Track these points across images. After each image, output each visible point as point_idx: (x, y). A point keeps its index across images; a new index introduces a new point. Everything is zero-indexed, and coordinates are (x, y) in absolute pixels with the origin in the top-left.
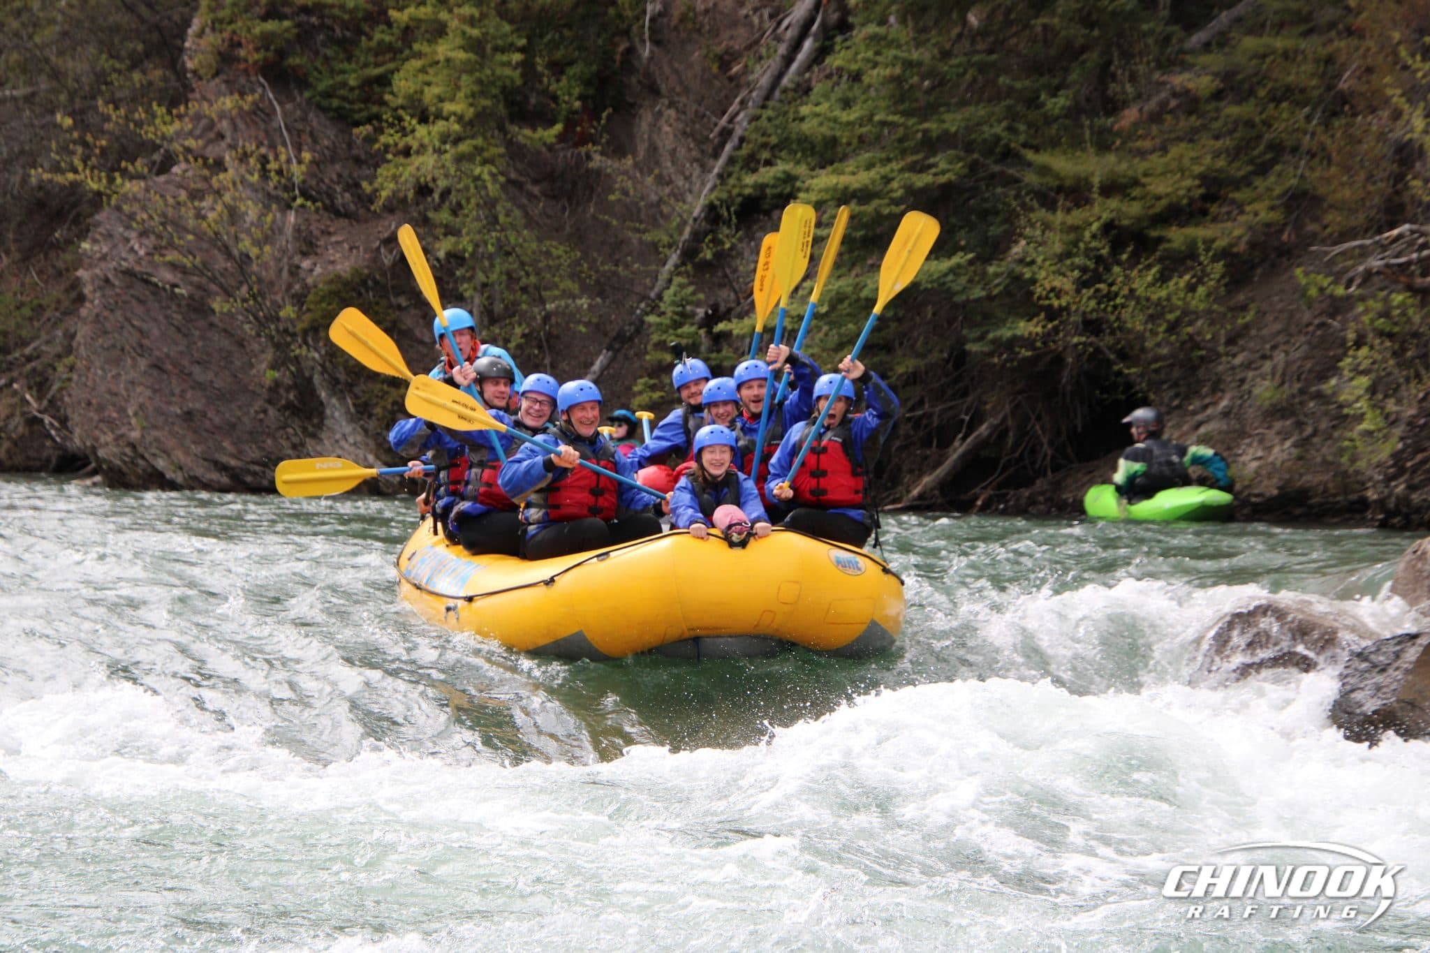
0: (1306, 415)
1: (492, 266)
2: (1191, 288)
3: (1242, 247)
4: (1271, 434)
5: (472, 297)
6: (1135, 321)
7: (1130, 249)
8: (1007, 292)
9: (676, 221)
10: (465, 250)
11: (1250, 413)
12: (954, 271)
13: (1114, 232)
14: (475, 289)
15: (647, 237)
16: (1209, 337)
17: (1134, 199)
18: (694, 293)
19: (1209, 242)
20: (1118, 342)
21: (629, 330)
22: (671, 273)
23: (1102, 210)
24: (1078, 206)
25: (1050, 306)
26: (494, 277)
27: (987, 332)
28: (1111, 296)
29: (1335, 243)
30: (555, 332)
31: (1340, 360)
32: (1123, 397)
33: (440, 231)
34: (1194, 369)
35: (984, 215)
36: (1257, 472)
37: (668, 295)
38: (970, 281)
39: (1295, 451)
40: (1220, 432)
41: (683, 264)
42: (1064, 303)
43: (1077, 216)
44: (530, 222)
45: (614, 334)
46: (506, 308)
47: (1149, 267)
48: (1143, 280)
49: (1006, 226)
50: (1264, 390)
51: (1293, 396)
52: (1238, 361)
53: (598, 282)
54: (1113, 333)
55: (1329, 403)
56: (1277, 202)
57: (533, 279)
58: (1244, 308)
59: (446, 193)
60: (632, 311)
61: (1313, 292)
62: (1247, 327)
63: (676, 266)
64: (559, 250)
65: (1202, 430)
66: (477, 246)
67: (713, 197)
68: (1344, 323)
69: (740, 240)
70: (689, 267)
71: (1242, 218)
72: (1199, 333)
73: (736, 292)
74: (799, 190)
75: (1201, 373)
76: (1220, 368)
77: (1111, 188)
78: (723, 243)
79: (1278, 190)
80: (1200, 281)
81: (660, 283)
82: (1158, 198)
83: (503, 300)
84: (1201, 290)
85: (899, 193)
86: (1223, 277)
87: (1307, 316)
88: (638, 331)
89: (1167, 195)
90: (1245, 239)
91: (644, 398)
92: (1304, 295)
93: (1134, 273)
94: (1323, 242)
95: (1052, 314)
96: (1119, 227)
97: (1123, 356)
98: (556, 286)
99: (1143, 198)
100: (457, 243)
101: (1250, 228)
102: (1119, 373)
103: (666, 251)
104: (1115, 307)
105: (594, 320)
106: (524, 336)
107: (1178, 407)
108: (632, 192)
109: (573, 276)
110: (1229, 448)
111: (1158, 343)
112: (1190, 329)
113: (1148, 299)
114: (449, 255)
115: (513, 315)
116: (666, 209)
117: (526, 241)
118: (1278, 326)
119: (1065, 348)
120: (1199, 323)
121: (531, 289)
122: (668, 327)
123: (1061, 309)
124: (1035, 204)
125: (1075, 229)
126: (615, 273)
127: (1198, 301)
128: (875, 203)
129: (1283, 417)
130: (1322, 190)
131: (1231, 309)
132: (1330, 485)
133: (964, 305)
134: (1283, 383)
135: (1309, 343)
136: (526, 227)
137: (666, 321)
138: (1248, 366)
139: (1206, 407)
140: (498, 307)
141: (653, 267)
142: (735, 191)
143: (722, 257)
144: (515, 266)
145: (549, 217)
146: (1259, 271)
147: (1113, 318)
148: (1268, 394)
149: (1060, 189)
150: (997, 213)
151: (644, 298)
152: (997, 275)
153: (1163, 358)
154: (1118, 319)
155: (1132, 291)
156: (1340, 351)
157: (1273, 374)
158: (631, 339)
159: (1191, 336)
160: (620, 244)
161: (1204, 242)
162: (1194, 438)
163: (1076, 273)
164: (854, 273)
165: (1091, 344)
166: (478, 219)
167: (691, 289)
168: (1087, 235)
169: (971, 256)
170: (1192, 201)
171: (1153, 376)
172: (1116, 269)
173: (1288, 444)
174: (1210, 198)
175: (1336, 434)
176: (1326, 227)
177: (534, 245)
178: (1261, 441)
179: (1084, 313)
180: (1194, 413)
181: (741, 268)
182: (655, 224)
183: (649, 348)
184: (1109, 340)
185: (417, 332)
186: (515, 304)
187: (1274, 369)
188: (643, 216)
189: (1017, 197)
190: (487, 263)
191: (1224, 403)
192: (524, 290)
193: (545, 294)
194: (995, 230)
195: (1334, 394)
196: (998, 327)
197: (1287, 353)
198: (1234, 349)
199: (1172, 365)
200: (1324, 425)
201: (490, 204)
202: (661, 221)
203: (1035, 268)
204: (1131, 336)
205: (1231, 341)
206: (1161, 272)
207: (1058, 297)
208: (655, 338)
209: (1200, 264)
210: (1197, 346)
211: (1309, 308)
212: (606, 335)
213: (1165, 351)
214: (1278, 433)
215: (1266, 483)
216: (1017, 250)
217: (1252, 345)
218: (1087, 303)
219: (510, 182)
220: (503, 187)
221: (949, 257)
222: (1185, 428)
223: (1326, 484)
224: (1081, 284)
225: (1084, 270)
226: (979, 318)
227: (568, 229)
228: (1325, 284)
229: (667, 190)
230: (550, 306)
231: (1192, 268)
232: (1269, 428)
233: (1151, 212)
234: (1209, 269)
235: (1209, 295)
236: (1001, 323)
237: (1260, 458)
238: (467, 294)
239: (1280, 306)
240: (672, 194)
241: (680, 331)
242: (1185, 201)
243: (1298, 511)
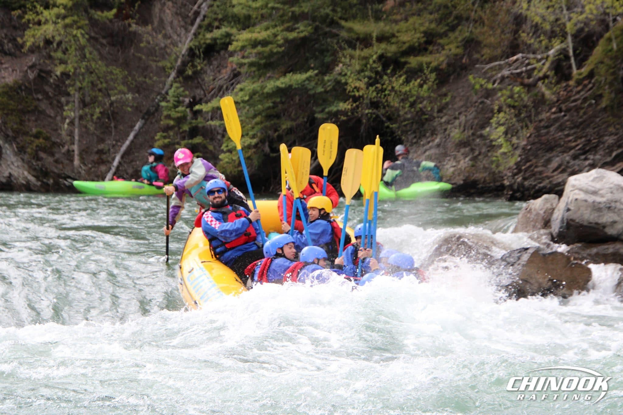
0: (475, 145)
1: (84, 79)
2: (421, 86)
3: (444, 66)
4: (459, 155)
5: (74, 94)
6: (394, 102)
7: (391, 67)
8: (334, 89)
9: (174, 56)
10: (70, 71)
11: (449, 145)
12: (308, 79)
13: (383, 59)
14: (76, 90)
15: (160, 64)
16: (429, 109)
17: (393, 43)
18: (183, 91)
19: (428, 64)
20: (387, 112)
21: (152, 109)
22: (172, 82)
23: (378, 49)
24: (366, 47)
25: (355, 96)
26: (85, 84)
27: (325, 108)
28: (383, 90)
29: (487, 63)
30: (116, 110)
31: (491, 119)
32: (390, 138)
33: (57, 62)
34: (423, 124)
35: (322, 52)
36: (453, 173)
37: (171, 92)
38: (316, 84)
39: (470, 163)
40: (436, 154)
41: (178, 77)
42: (361, 94)
43: (366, 52)
44: (102, 57)
45: (145, 111)
46: (91, 99)
47: (400, 76)
48: (398, 82)
49: (332, 58)
50: (456, 134)
51: (469, 137)
52: (443, 120)
53: (136, 86)
54: (384, 107)
55: (486, 139)
56: (460, 44)
57: (104, 85)
58: (445, 95)
59: (60, 43)
60: (153, 100)
61: (477, 87)
62: (447, 104)
63: (175, 78)
64: (117, 71)
65: (427, 153)
66: (75, 69)
67: (191, 44)
68: (492, 101)
69: (205, 65)
70: (181, 79)
71: (444, 52)
72: (425, 107)
73: (204, 91)
74: (233, 41)
75: (426, 126)
76: (435, 124)
77: (381, 39)
78: (197, 67)
79: (460, 39)
80: (425, 82)
81: (167, 86)
82: (404, 43)
83: (89, 96)
84: (425, 87)
85: (281, 42)
86: (435, 80)
87: (475, 98)
88: (157, 110)
89: (409, 41)
90: (445, 62)
91: (160, 143)
92: (473, 88)
93: (394, 79)
94: (482, 63)
95: (356, 99)
96: (386, 57)
97: (389, 119)
98: (116, 88)
99: (397, 43)
100: (66, 68)
101: (448, 56)
102: (388, 127)
103: (169, 71)
104: (385, 95)
105: (135, 105)
106: (101, 113)
107: (415, 143)
108: (151, 42)
109: (124, 83)
110: (440, 162)
111: (406, 112)
112: (420, 106)
113: (400, 92)
114: (63, 74)
115: (94, 103)
116: (168, 51)
117: (101, 67)
118: (461, 103)
119: (362, 116)
120: (425, 102)
121: (104, 90)
122: (171, 108)
123: (360, 97)
124: (346, 46)
125: (366, 58)
126: (145, 82)
127: (424, 91)
128: (270, 47)
129: (465, 147)
130: (481, 38)
131: (440, 96)
132: (487, 178)
133: (314, 95)
134: (464, 130)
135: (476, 111)
136: (100, 59)
137: (170, 105)
138: (448, 122)
139: (429, 142)
140: (88, 99)
141: (163, 79)
142: (202, 42)
143: (196, 73)
144: (95, 78)
145: (111, 55)
146: (452, 77)
147: (384, 101)
148: (458, 136)
149: (358, 39)
150: (328, 51)
151: (159, 94)
152: (329, 81)
153: (408, 119)
154: (387, 101)
155: (393, 88)
156: (490, 115)
157: (460, 126)
158: (153, 114)
159: (421, 109)
160: (146, 68)
161: (426, 64)
162: (423, 157)
163: (366, 80)
164: (260, 81)
165: (374, 113)
166: (76, 56)
167: (182, 89)
168: (371, 61)
169: (316, 72)
170: (420, 44)
171: (404, 128)
172: (385, 77)
173: (467, 159)
174: (429, 42)
175: (490, 154)
176: (482, 56)
177: (104, 69)
178: (455, 158)
179: (371, 99)
180: (423, 145)
181: (206, 79)
182: (163, 57)
183: (162, 118)
184: (382, 111)
185: (48, 112)
186: (96, 97)
187: (460, 124)
188: (157, 54)
189: (338, 43)
190: (81, 77)
191: (437, 141)
192: (100, 90)
193: (111, 92)
194: (328, 59)
195: (488, 135)
196: (331, 106)
197: (466, 116)
198: (441, 115)
199: (412, 123)
200: (484, 150)
201: (82, 48)
202: (167, 56)
203: (347, 77)
204: (393, 109)
205: (440, 111)
206: (406, 79)
207: (358, 91)
208: (165, 113)
209: (425, 74)
210: (424, 113)
211: (476, 94)
212: (141, 112)
213: (409, 116)
214: (463, 154)
215: (457, 178)
216: (338, 69)
217: (449, 112)
218: (372, 93)
219: (91, 37)
220: (88, 40)
221: (306, 72)
222: (419, 152)
223: (485, 178)
224: (369, 85)
225: (370, 78)
226: (321, 102)
227: (121, 61)
228: (483, 82)
229: (169, 41)
230: (113, 98)
231: (421, 76)
232: (458, 152)
233: (401, 50)
234: (429, 77)
235: (429, 89)
236: (331, 104)
237: (454, 166)
238: (72, 93)
239: (462, 94)
240: (172, 43)
241: (177, 109)
242: (417, 44)
243: (472, 191)
